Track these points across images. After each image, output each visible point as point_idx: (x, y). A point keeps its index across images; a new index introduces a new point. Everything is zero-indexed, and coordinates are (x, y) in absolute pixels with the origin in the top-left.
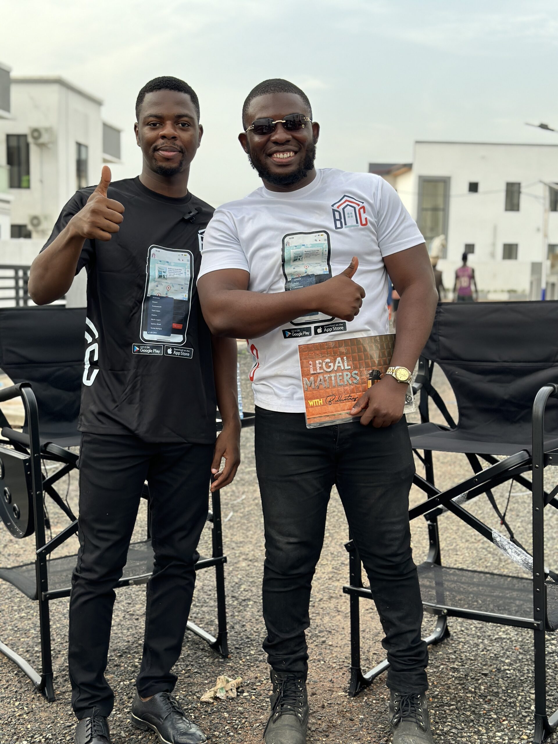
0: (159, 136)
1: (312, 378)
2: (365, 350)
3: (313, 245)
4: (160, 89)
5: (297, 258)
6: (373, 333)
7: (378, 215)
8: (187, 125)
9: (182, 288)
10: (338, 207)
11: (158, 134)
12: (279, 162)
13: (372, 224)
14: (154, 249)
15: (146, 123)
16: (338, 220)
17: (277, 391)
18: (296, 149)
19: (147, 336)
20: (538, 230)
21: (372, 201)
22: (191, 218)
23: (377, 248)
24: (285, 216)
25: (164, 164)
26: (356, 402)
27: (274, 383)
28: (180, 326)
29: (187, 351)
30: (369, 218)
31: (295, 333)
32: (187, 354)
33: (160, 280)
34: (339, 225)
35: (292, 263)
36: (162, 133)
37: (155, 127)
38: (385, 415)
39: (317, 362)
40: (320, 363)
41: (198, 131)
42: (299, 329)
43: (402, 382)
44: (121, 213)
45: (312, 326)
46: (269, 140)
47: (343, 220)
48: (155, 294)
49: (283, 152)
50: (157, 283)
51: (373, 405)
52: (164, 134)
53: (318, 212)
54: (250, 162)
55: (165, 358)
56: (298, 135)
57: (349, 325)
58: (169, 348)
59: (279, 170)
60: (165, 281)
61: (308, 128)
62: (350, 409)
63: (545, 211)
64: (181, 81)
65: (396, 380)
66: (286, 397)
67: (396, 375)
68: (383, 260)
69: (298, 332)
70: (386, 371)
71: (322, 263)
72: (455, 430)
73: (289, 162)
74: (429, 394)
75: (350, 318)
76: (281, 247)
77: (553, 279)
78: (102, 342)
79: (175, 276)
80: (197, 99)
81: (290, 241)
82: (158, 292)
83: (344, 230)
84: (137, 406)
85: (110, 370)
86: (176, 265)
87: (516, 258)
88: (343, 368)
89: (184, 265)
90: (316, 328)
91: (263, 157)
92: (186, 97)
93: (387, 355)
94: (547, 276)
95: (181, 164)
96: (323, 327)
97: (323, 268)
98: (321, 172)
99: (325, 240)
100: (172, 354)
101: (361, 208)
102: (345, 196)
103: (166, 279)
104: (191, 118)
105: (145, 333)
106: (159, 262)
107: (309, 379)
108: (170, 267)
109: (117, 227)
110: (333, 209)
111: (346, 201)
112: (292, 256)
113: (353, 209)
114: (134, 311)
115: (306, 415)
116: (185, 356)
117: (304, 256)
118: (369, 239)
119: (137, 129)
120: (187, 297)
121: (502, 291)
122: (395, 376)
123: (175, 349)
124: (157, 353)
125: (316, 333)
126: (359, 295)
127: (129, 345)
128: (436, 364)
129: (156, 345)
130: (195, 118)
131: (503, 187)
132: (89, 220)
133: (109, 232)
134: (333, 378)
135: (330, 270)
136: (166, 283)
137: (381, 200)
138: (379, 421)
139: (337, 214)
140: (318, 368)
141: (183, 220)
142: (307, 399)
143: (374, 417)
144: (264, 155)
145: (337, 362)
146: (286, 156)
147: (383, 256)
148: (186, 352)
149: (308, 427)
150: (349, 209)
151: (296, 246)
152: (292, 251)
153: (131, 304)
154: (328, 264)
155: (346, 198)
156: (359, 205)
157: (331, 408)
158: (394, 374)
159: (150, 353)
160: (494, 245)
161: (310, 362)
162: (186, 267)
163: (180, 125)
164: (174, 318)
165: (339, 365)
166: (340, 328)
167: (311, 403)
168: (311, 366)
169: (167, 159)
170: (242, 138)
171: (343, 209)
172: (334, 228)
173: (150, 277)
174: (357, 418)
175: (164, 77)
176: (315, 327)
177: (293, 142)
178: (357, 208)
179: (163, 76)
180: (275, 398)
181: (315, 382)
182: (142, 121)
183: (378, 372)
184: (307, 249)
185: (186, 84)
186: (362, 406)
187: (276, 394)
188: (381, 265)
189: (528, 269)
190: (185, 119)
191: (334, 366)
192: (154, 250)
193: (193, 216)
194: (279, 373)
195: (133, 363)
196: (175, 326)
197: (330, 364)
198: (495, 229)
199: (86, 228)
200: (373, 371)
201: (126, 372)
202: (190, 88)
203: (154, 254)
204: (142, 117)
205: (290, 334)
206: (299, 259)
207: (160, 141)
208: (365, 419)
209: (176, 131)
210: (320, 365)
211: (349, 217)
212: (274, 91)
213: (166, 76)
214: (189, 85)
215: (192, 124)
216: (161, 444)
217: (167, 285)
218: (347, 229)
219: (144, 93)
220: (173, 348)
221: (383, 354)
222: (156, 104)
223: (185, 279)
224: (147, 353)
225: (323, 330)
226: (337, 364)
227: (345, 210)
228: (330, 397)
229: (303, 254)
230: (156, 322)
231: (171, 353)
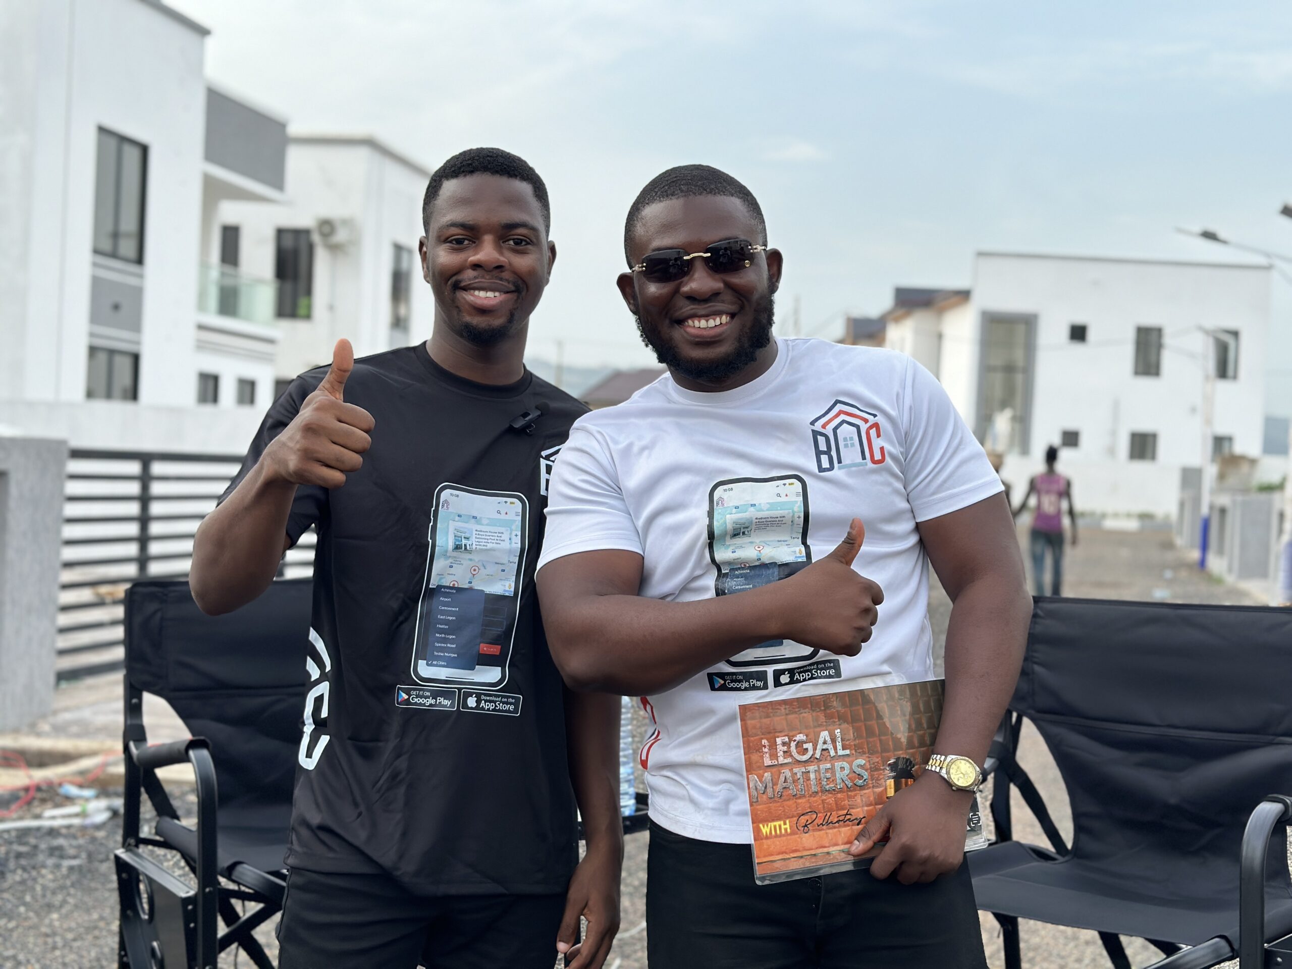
0: (468, 264)
1: (767, 775)
2: (879, 717)
3: (772, 506)
4: (472, 172)
5: (739, 532)
6: (897, 679)
7: (905, 440)
8: (524, 243)
9: (503, 571)
10: (824, 426)
11: (466, 260)
12: (697, 336)
13: (894, 458)
14: (448, 491)
15: (443, 238)
16: (824, 453)
17: (695, 794)
18: (733, 308)
19: (425, 670)
20: (1193, 410)
21: (893, 413)
22: (528, 426)
23: (904, 505)
24: (714, 441)
25: (477, 321)
26: (860, 826)
27: (691, 775)
28: (495, 650)
29: (510, 700)
30: (888, 447)
31: (732, 681)
32: (508, 707)
33: (455, 554)
34: (825, 464)
35: (729, 541)
36: (474, 258)
37: (461, 246)
38: (925, 861)
39: (779, 741)
40: (784, 744)
41: (547, 254)
42: (741, 673)
43: (961, 790)
44: (366, 431)
45: (770, 670)
46: (676, 291)
47: (834, 453)
48: (447, 582)
49: (707, 316)
50: (450, 560)
51: (901, 838)
52: (479, 260)
53: (783, 436)
54: (639, 333)
55: (461, 716)
56: (736, 280)
57: (847, 664)
58: (471, 695)
59: (697, 354)
60: (468, 556)
61: (758, 265)
62: (850, 842)
63: (1207, 378)
64: (514, 156)
65: (948, 784)
66: (713, 809)
67: (948, 773)
68: (918, 527)
69: (740, 681)
70: (927, 762)
71: (791, 541)
72: (1066, 858)
73: (720, 335)
74: (1011, 780)
75: (852, 650)
76: (706, 507)
77: (1224, 500)
78: (337, 679)
79: (490, 546)
80: (546, 193)
81: (725, 496)
82: (451, 578)
83: (837, 473)
84: (399, 816)
85: (350, 738)
86: (493, 522)
87: (1153, 457)
88: (832, 753)
89: (508, 524)
90: (778, 674)
91: (665, 328)
92: (525, 188)
93: (925, 726)
94: (1213, 492)
95: (511, 318)
96: (791, 672)
97: (793, 549)
98: (788, 346)
99: (797, 494)
100: (477, 708)
101: (871, 427)
102: (837, 402)
103: (470, 552)
104: (534, 229)
105: (422, 663)
106: (457, 518)
107: (760, 777)
108: (479, 527)
109: (357, 459)
110: (813, 431)
111: (841, 412)
112: (730, 527)
113: (855, 429)
114: (401, 618)
115: (755, 852)
116: (506, 711)
117: (754, 527)
118: (887, 490)
119: (424, 249)
120: (513, 589)
121: (1129, 516)
122: (946, 776)
123: (483, 697)
124: (445, 706)
125: (777, 683)
126: (868, 602)
127: (390, 690)
128: (1026, 721)
129: (444, 689)
130: (542, 229)
131: (1130, 336)
132: (298, 446)
133: (342, 471)
134: (812, 776)
135: (808, 555)
136: (471, 560)
137: (911, 408)
138: (911, 872)
139: (821, 440)
140: (781, 754)
141: (511, 430)
142: (757, 820)
143: (902, 863)
144: (667, 322)
145: (821, 741)
146: (712, 323)
147: (918, 520)
148: (507, 703)
149: (758, 883)
150: (846, 431)
151: (737, 507)
152: (728, 516)
153: (395, 605)
154: (804, 542)
155: (839, 407)
156: (866, 421)
157: (808, 840)
158: (944, 771)
159: (431, 705)
160: (1114, 433)
161: (764, 742)
162: (513, 527)
163: (511, 242)
164: (483, 634)
165: (825, 747)
166: (827, 673)
167: (765, 830)
168: (766, 750)
169: (482, 311)
170: (624, 282)
171: (835, 430)
172: (817, 471)
173: (437, 548)
174: (863, 863)
175: (482, 149)
176: (775, 671)
177: (728, 296)
178: (864, 427)
179: (479, 146)
180: (690, 808)
181: (775, 784)
182: (435, 234)
183: (909, 763)
184: (760, 515)
185: (525, 162)
186: (876, 837)
187: (692, 801)
188: (913, 539)
189: (1175, 480)
190: (521, 231)
191: (815, 749)
192: (446, 495)
193: (531, 421)
194: (699, 759)
195: (395, 726)
196: (485, 648)
197: (805, 746)
198: (1116, 406)
199: (293, 462)
200: (898, 759)
201: (381, 744)
202: (531, 170)
203: (446, 501)
204: (435, 226)
205: (722, 682)
206: (744, 533)
207: (470, 273)
208: (882, 866)
209: (501, 253)
210: (785, 748)
211: (846, 446)
212: (687, 193)
213: (484, 146)
214: (531, 164)
215: (534, 240)
216: (448, 898)
217: (472, 564)
218: (843, 471)
219: (440, 180)
220: (478, 696)
221: (919, 724)
222: (461, 201)
223: (510, 552)
224: (424, 705)
225: (792, 677)
226: (820, 746)
227: (838, 431)
228: (806, 817)
229: (751, 522)
230: (445, 641)
231: (474, 705)
